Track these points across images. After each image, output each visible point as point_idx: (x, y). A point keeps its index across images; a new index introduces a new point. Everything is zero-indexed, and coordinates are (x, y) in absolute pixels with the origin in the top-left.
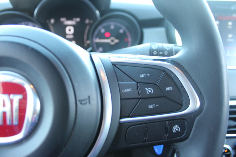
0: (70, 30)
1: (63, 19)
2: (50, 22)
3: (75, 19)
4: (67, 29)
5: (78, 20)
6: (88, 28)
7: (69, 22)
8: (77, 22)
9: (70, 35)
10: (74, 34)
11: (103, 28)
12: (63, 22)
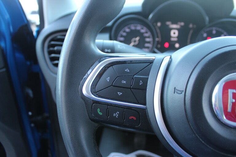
0: (174, 33)
1: (168, 23)
2: (157, 25)
3: (179, 23)
4: (172, 32)
5: (182, 24)
6: (191, 32)
7: (174, 26)
8: (182, 26)
9: (174, 37)
10: (178, 37)
11: (205, 32)
12: (168, 26)
